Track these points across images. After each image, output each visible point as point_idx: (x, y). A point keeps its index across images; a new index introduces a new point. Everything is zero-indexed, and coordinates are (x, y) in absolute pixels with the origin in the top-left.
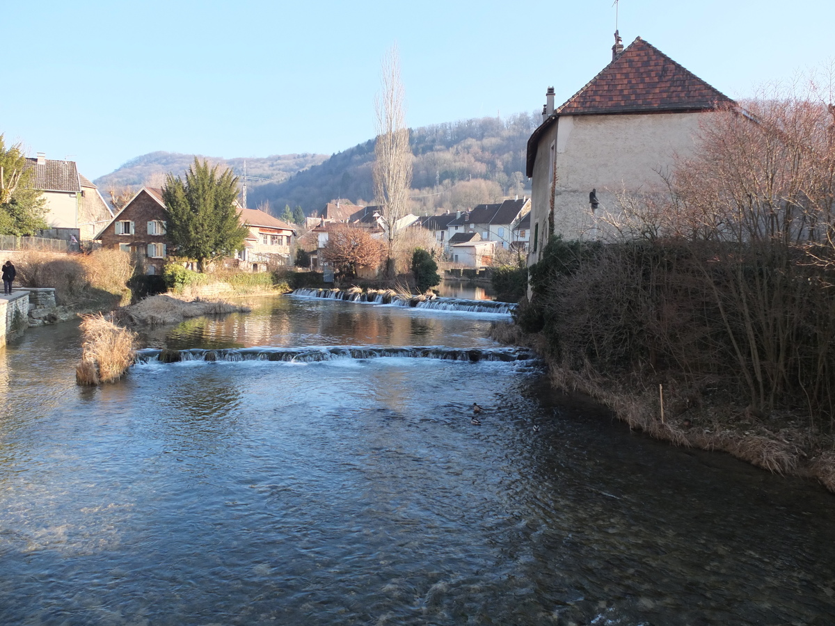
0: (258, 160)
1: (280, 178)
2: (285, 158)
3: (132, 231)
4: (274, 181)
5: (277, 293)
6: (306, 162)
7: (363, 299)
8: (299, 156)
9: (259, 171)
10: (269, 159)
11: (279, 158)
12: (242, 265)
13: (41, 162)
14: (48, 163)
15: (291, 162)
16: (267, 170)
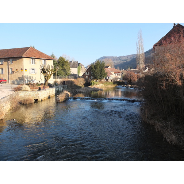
0: (124, 56)
1: (129, 60)
2: (130, 55)
3: (88, 74)
4: (128, 61)
5: (114, 86)
6: (135, 56)
7: (130, 87)
8: (133, 55)
9: (125, 59)
10: (127, 56)
11: (129, 55)
12: (109, 80)
13: (72, 62)
14: (73, 62)
15: (132, 56)
16: (126, 58)
